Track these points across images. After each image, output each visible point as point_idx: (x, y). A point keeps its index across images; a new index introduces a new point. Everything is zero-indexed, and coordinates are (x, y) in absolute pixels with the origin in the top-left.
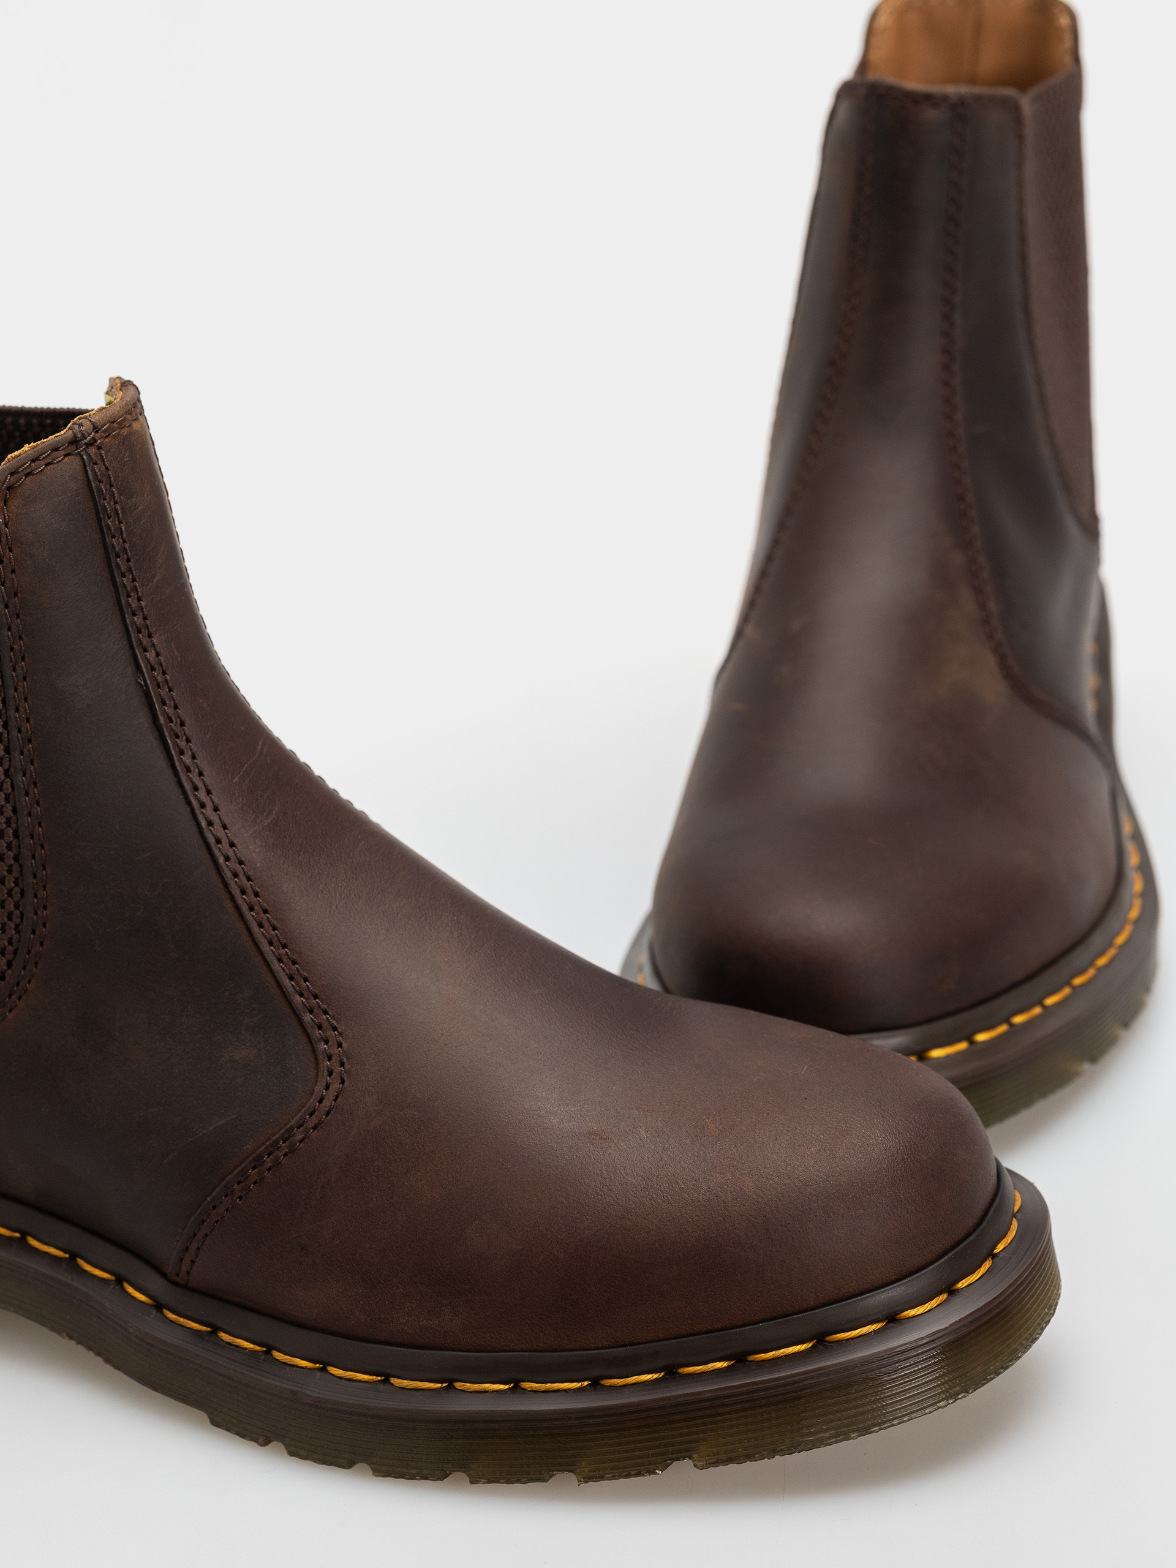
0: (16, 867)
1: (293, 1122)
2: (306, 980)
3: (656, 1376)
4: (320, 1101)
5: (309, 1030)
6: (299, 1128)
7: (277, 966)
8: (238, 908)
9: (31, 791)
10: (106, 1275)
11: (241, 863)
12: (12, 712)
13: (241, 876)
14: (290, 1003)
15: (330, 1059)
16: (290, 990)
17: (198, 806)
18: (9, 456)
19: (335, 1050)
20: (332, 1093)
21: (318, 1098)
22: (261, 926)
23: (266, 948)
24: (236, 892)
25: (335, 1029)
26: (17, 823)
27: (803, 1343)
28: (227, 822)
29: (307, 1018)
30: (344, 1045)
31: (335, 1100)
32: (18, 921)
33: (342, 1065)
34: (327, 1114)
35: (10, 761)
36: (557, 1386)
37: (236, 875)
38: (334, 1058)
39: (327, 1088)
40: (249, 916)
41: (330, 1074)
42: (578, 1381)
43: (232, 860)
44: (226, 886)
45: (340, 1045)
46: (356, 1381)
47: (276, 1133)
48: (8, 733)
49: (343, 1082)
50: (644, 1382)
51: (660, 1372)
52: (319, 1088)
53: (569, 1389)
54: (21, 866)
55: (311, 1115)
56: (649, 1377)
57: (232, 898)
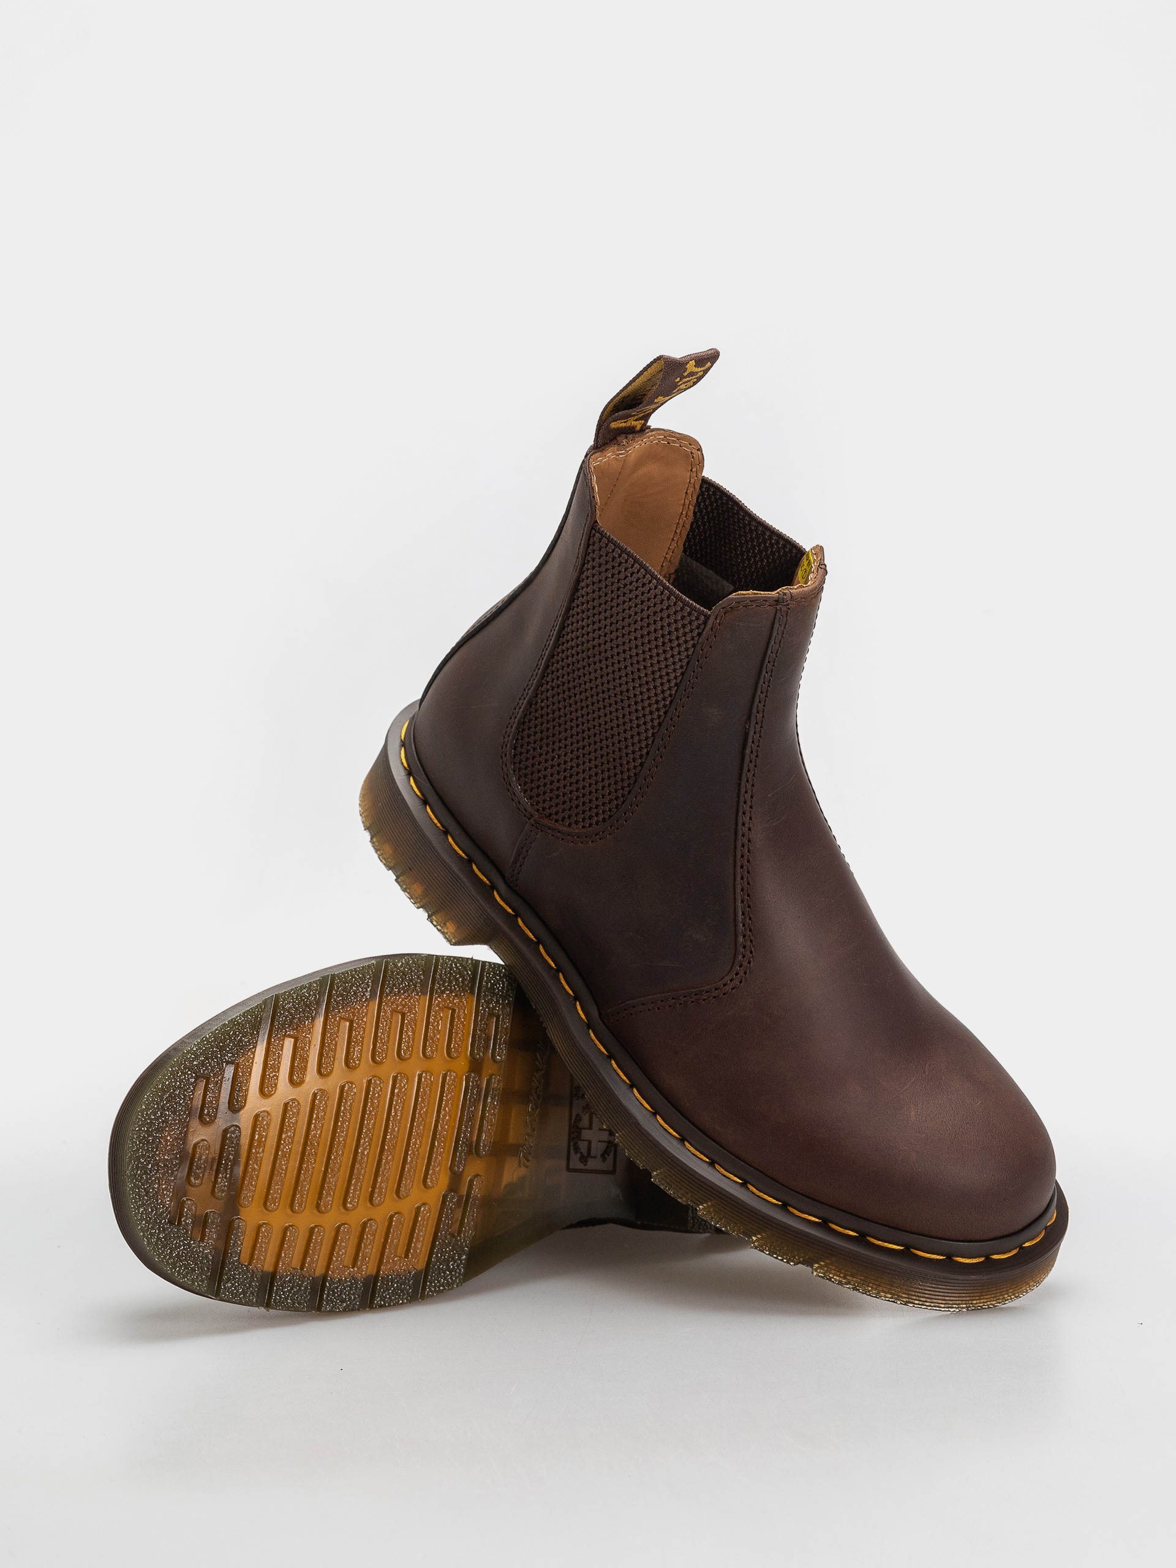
0: (633, 779)
1: (705, 988)
2: (750, 919)
3: (817, 1220)
4: (724, 985)
5: (738, 945)
6: (707, 992)
7: (739, 904)
8: (735, 861)
9: (661, 749)
10: (571, 992)
11: (749, 841)
12: (672, 709)
13: (746, 847)
14: (736, 925)
15: (741, 966)
16: (740, 919)
17: (743, 801)
18: (740, 592)
19: (745, 964)
20: (732, 985)
21: (724, 983)
22: (742, 878)
23: (738, 890)
24: (739, 854)
25: (751, 952)
26: (646, 760)
27: (898, 1245)
28: (753, 816)
29: (741, 939)
30: (752, 963)
31: (732, 989)
32: (620, 803)
33: (745, 973)
34: (724, 994)
35: (658, 730)
36: (766, 1197)
37: (743, 846)
38: (743, 967)
39: (731, 981)
40: (739, 870)
41: (737, 974)
42: (777, 1200)
43: (745, 837)
44: (735, 848)
45: (749, 962)
46: (668, 1132)
47: (694, 988)
48: (665, 717)
49: (741, 982)
50: (810, 1220)
51: (820, 1219)
52: (728, 978)
53: (770, 1202)
54: (636, 780)
55: (716, 989)
56: (813, 1219)
57: (735, 856)
